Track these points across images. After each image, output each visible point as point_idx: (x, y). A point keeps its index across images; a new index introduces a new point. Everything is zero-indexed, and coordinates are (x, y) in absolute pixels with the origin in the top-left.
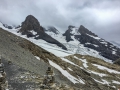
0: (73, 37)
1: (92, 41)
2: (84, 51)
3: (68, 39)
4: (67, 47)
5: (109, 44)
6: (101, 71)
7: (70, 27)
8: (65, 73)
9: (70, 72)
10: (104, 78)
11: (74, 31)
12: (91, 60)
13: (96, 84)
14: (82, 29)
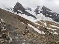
0: (39, 12)
2: (45, 19)
4: (37, 17)
5: (58, 15)
6: (53, 28)
8: (36, 29)
9: (38, 29)
10: (55, 31)
11: (40, 9)
12: (49, 23)
13: (51, 34)
14: (44, 8)
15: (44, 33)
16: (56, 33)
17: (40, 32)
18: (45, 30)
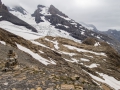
0: (43, 18)
1: (63, 22)
2: (55, 32)
3: (38, 20)
4: (37, 29)
5: (79, 25)
6: (71, 51)
7: (39, 6)
10: (73, 57)
11: (44, 12)
12: (62, 41)
13: (66, 63)
14: (52, 9)
15: (53, 63)
16: (75, 60)
17: (44, 61)
18: (56, 56)
